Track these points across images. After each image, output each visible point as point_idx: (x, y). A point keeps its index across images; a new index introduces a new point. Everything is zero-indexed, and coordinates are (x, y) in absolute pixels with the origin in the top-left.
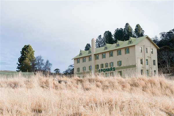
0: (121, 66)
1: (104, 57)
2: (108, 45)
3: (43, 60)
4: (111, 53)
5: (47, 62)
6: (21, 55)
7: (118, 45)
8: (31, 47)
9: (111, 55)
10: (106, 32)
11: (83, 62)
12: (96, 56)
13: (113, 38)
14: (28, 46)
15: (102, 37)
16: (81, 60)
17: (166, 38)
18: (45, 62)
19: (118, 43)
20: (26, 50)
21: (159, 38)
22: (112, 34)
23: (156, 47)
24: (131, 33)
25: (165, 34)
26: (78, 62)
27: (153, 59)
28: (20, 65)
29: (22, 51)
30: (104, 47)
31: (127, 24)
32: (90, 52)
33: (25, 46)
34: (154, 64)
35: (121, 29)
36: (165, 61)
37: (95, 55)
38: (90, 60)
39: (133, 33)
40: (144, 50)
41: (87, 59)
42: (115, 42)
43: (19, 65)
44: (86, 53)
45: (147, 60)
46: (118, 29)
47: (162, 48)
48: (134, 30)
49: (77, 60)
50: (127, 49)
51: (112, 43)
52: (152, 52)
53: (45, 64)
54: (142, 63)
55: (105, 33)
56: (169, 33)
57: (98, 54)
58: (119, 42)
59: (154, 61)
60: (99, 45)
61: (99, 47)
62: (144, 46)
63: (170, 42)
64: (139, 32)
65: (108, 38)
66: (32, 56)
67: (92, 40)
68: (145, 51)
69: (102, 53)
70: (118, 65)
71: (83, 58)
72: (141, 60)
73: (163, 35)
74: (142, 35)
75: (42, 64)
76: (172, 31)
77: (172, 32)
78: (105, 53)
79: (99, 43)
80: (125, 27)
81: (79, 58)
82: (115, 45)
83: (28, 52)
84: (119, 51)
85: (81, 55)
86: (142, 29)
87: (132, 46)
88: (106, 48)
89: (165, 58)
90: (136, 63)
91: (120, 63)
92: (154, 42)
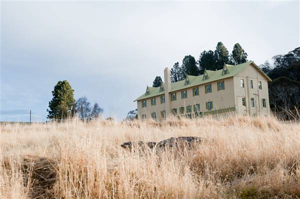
0: (212, 110)
1: (184, 96)
2: (190, 77)
3: (88, 104)
4: (196, 90)
5: (96, 106)
6: (53, 97)
7: (206, 78)
8: (68, 83)
9: (196, 93)
10: (186, 57)
11: (152, 104)
12: (173, 95)
13: (198, 66)
14: (64, 83)
15: (181, 65)
16: (149, 102)
17: (283, 64)
18: (92, 106)
19: (206, 75)
20: (61, 89)
21: (272, 65)
22: (196, 61)
23: (267, 79)
24: (226, 58)
25: (282, 57)
26: (144, 105)
27: (261, 97)
28: (53, 112)
29: (55, 90)
30: (184, 81)
31: (220, 44)
32: (162, 89)
33: (59, 83)
34: (264, 105)
35: (210, 51)
36: (281, 101)
37: (170, 93)
38: (163, 101)
39: (229, 58)
40: (247, 83)
41: (158, 100)
42: (202, 72)
43: (50, 112)
44: (156, 91)
45: (252, 99)
46: (205, 51)
47: (276, 80)
48: (230, 53)
49: (142, 102)
50: (221, 84)
51: (197, 75)
52: (260, 87)
53: (92, 110)
54: (244, 104)
55: (184, 60)
56: (287, 56)
57: (176, 92)
58: (208, 72)
59: (264, 100)
60: (176, 78)
61: (176, 81)
62: (247, 77)
63: (289, 70)
64: (239, 56)
65: (190, 67)
66: (70, 98)
67: (166, 71)
68: (250, 85)
69: (182, 91)
70: (207, 108)
71: (152, 98)
72: (244, 100)
73: (278, 60)
74: (244, 61)
75: (87, 110)
76: (293, 53)
77: (292, 55)
78: (186, 89)
79: (175, 75)
80: (216, 49)
81: (145, 99)
82: (201, 77)
83: (64, 92)
84: (208, 87)
85: (148, 94)
86: (243, 51)
87: (228, 78)
88: (188, 82)
89: (281, 95)
90: (236, 103)
91: (210, 105)
92: (264, 71)
